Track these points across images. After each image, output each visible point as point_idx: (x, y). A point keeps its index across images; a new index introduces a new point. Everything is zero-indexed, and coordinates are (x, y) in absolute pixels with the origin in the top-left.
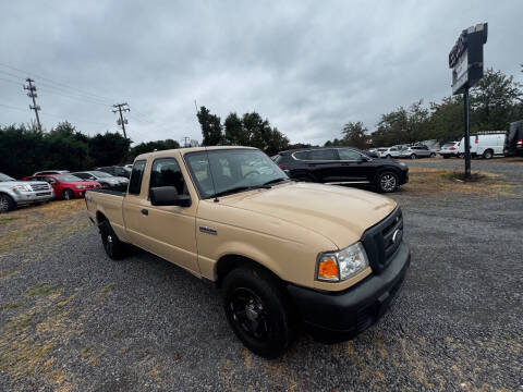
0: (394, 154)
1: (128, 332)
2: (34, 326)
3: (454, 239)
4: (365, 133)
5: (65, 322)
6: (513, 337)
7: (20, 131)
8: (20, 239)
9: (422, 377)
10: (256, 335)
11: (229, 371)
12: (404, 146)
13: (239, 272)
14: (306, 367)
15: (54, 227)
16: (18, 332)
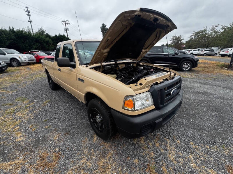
0: (195, 53)
1: (50, 120)
2: (15, 113)
3: (212, 97)
4: (182, 41)
5: (27, 113)
6: (226, 146)
7: (22, 31)
8: (19, 78)
9: (172, 158)
10: (99, 129)
11: (86, 142)
12: (201, 49)
13: (93, 101)
14: (119, 146)
15: (33, 74)
16: (9, 115)
